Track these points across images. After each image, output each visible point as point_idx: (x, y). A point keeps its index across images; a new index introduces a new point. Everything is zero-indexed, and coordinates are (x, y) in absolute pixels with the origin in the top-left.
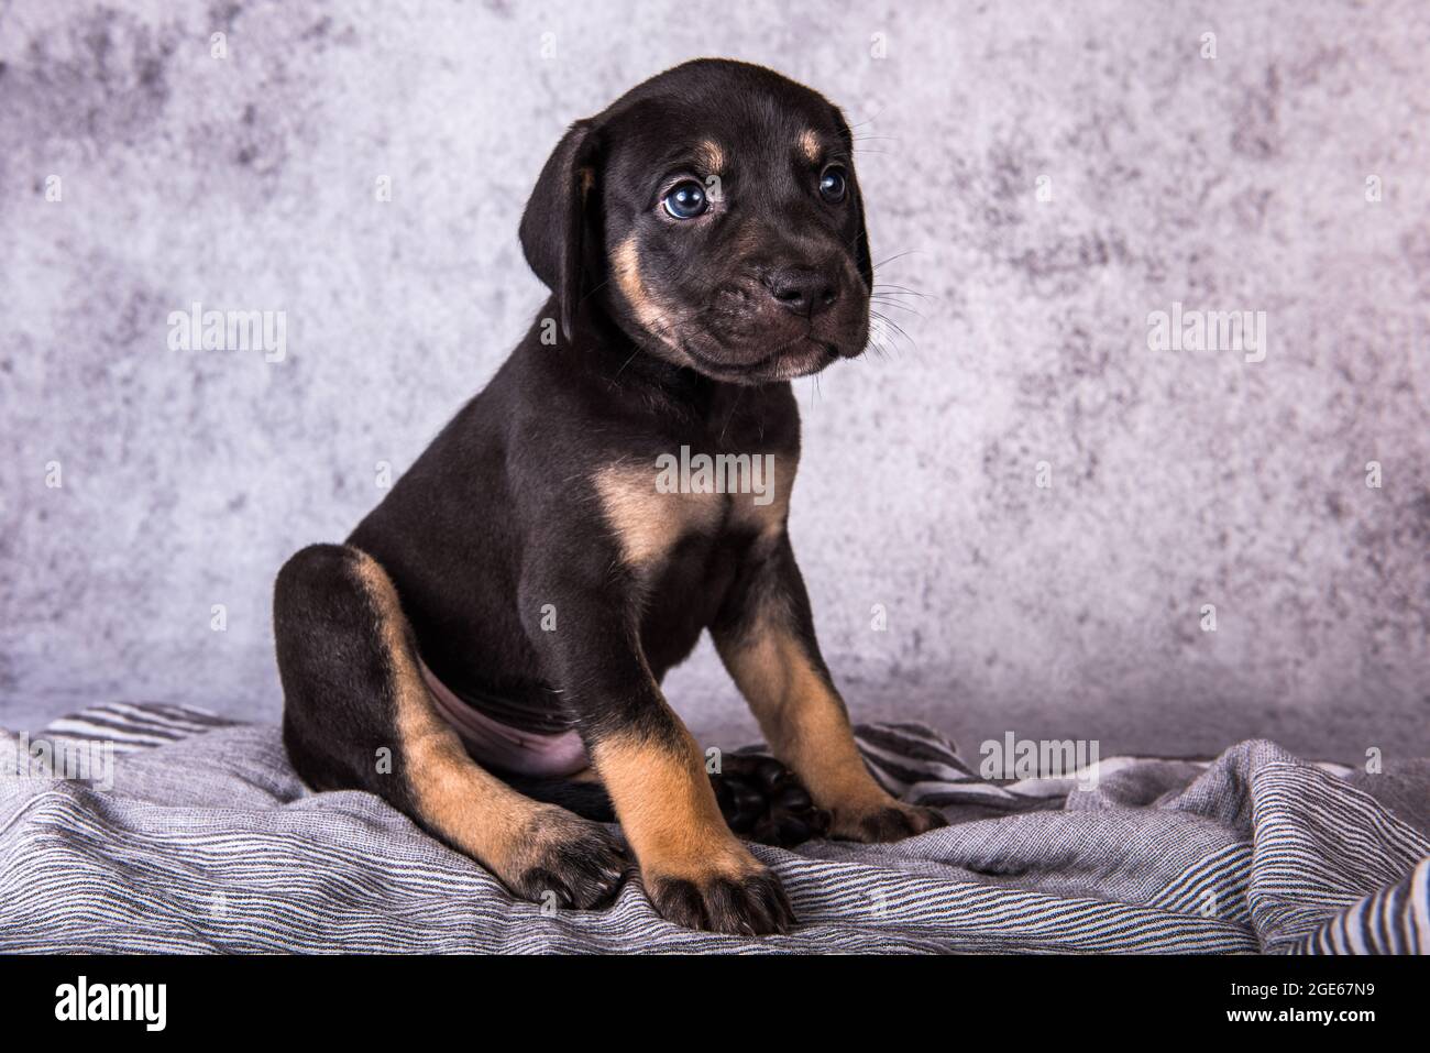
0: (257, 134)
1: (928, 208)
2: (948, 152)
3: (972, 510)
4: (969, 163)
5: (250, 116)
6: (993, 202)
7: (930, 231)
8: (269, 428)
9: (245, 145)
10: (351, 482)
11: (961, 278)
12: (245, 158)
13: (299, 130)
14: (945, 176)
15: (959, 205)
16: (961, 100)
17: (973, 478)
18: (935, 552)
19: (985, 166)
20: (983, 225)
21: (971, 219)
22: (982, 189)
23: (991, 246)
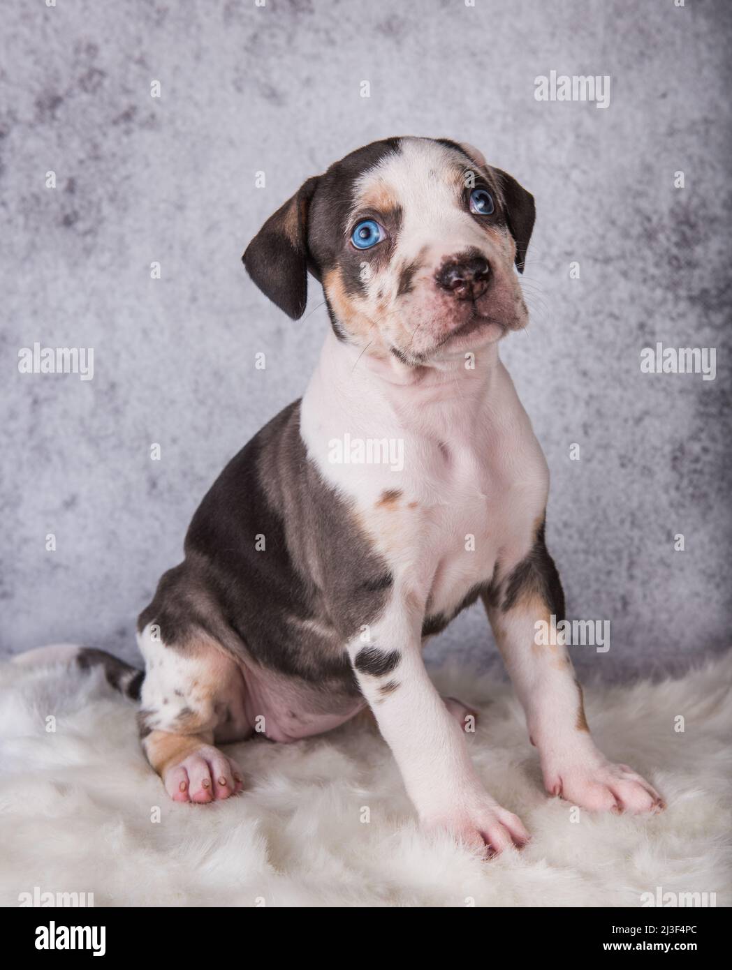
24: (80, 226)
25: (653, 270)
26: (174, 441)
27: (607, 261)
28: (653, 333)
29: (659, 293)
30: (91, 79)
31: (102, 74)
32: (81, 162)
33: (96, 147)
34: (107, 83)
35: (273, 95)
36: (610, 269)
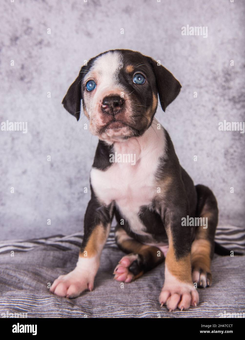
0: (25, 72)
1: (206, 86)
2: (211, 70)
3: (222, 168)
4: (217, 73)
5: (23, 67)
6: (224, 84)
7: (207, 92)
8: (32, 151)
9: (22, 75)
10: (55, 165)
11: (216, 105)
12: (22, 79)
13: (36, 71)
14: (211, 77)
15: (214, 85)
16: (214, 56)
17: (222, 159)
18: (213, 180)
19: (221, 74)
20: (221, 90)
21: (218, 89)
22: (221, 80)
23: (223, 95)
24: (26, 80)
25: (216, 91)
26: (59, 151)
27: (201, 87)
28: (217, 111)
29: (218, 98)
30: (28, 30)
31: (31, 29)
32: (26, 59)
33: (30, 53)
34: (33, 32)
35: (89, 35)
36: (202, 90)
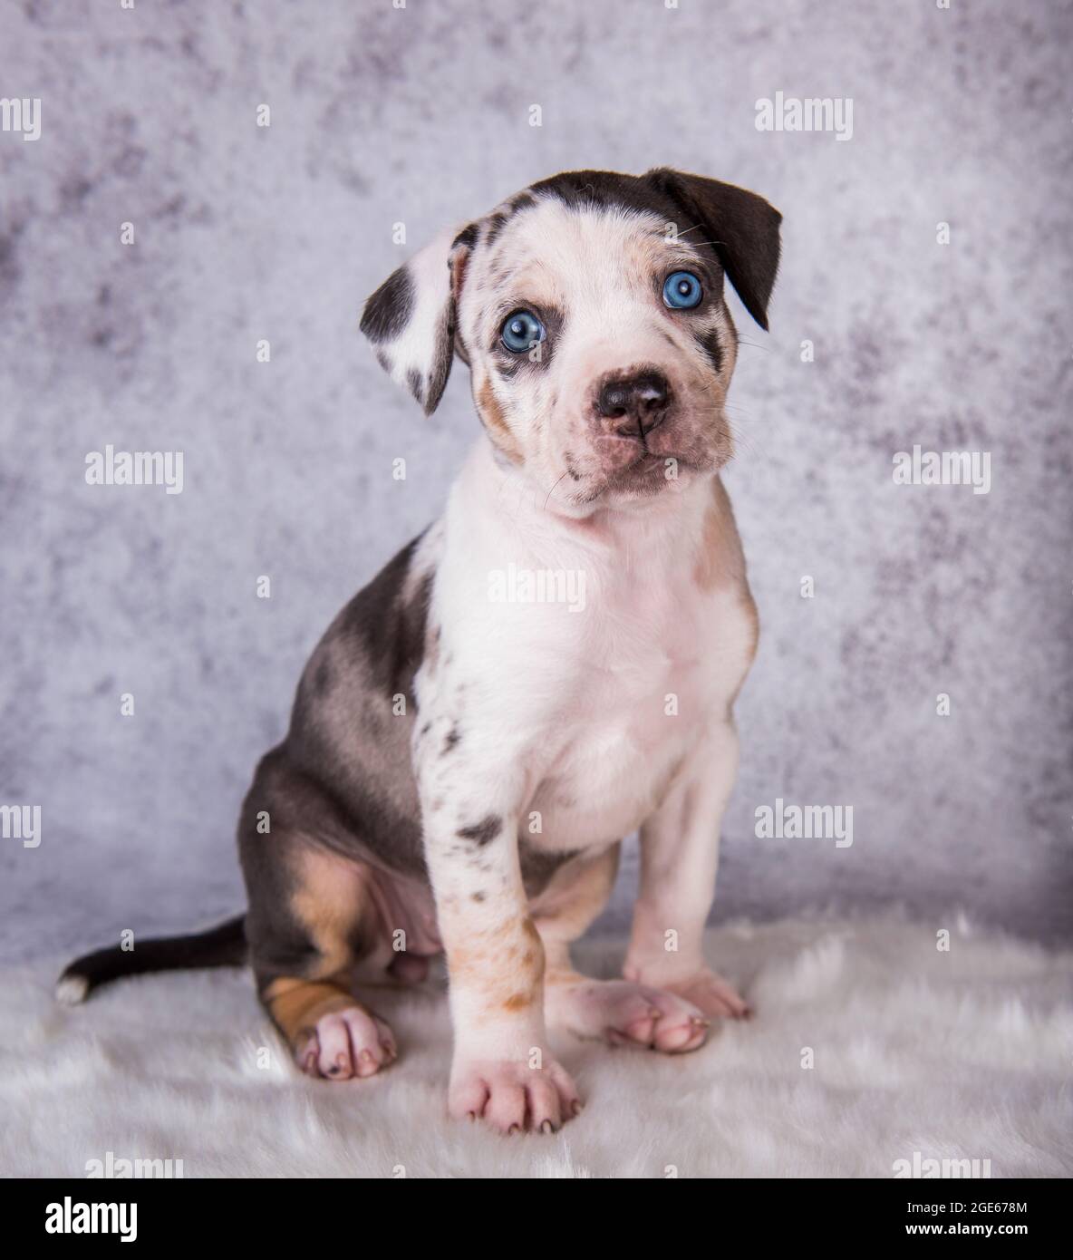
24: (117, 345)
25: (825, 407)
26: (233, 612)
27: (770, 394)
28: (824, 484)
29: (833, 436)
30: (128, 160)
31: (141, 154)
32: (116, 265)
34: (148, 166)
35: (356, 183)
36: (774, 405)
